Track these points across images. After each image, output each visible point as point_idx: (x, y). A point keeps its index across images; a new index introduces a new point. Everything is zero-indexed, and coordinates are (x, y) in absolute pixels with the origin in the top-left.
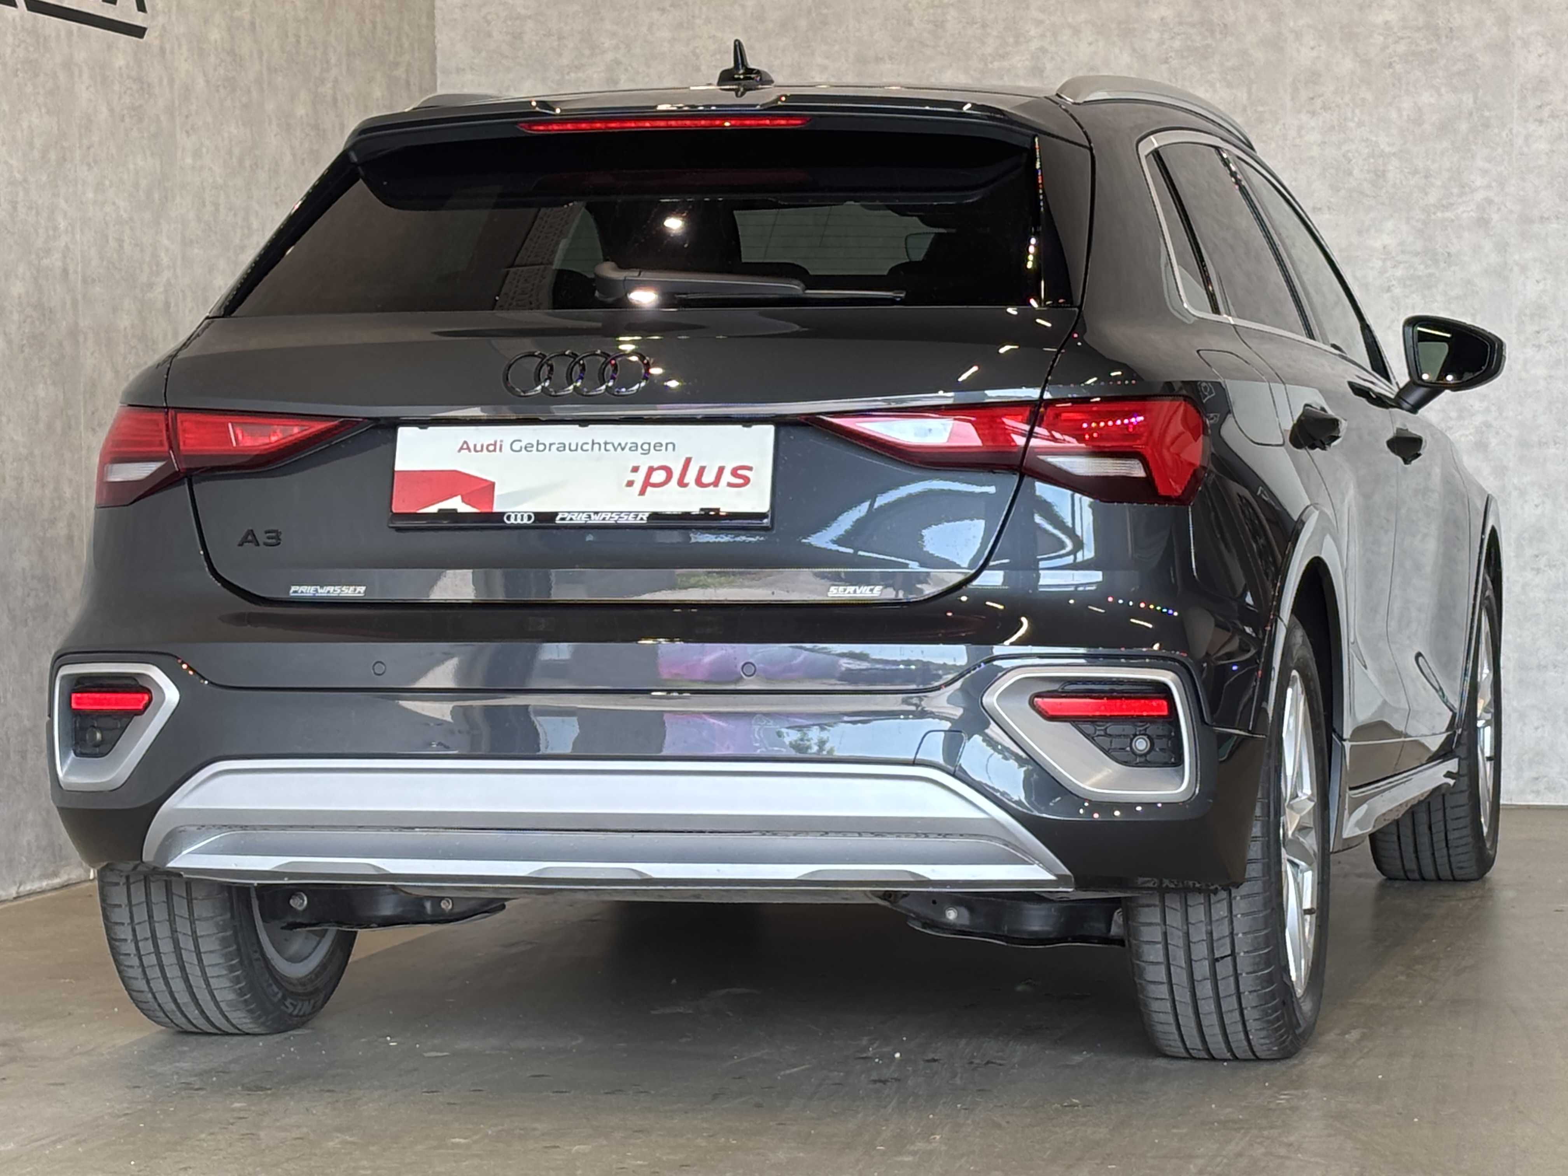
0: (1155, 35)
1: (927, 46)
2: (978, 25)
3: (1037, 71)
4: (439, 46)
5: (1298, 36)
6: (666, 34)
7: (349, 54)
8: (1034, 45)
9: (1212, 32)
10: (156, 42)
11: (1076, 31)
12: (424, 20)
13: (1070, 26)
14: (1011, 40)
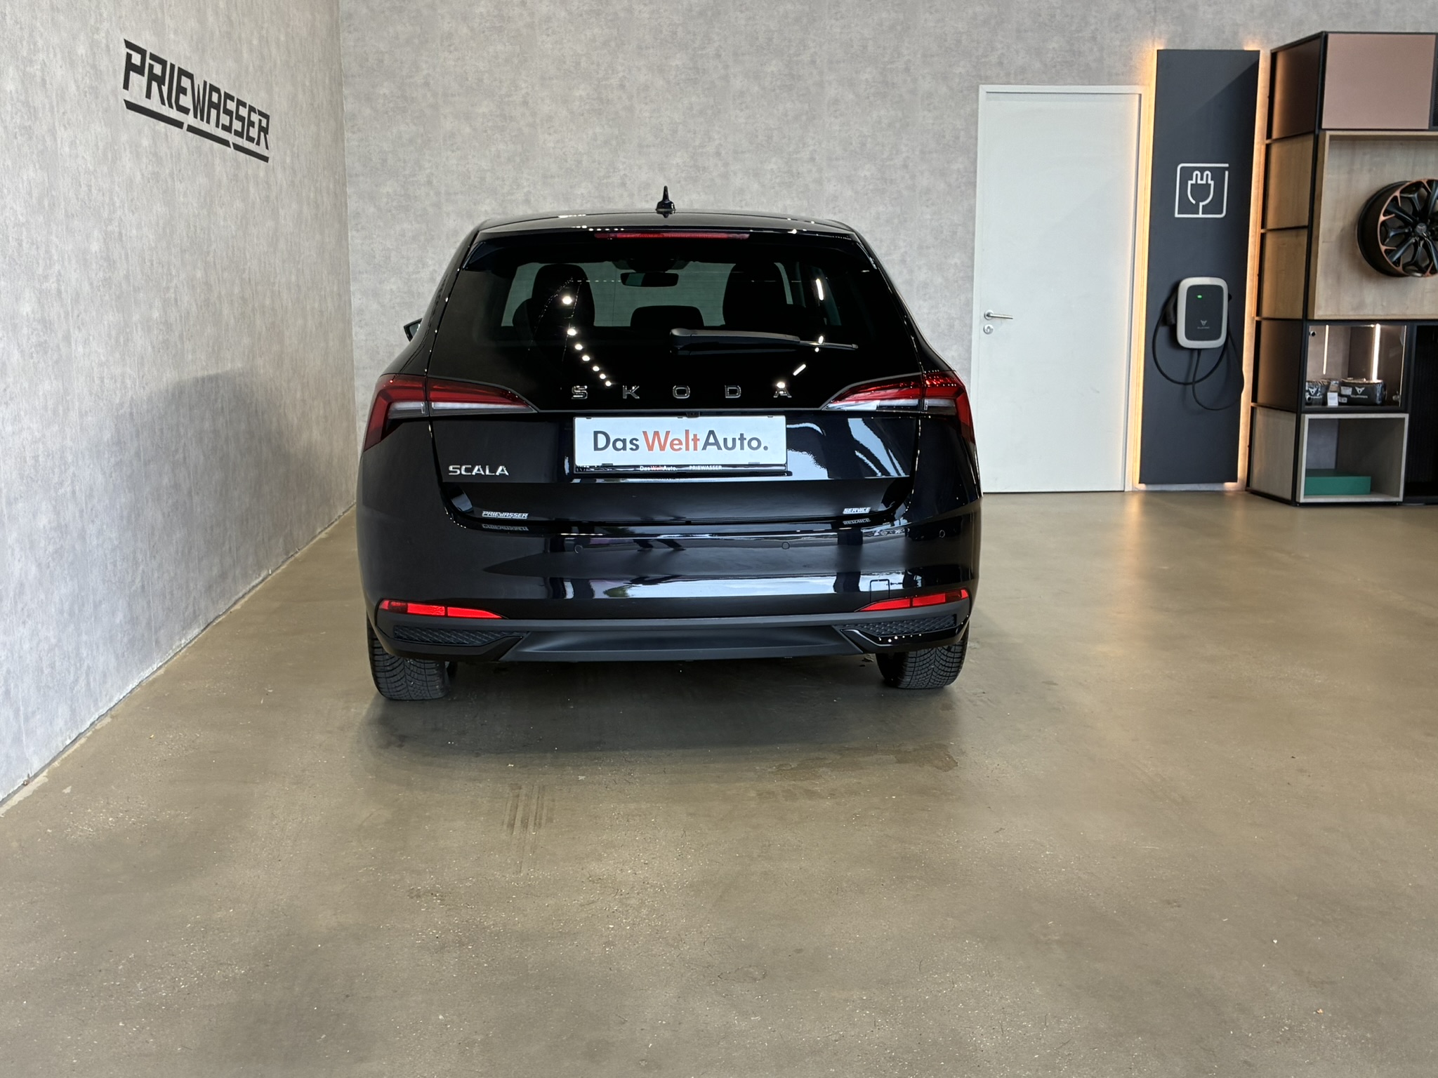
4: (347, 163)
5: (735, 173)
8: (622, 173)
9: (699, 171)
10: (272, 164)
11: (640, 168)
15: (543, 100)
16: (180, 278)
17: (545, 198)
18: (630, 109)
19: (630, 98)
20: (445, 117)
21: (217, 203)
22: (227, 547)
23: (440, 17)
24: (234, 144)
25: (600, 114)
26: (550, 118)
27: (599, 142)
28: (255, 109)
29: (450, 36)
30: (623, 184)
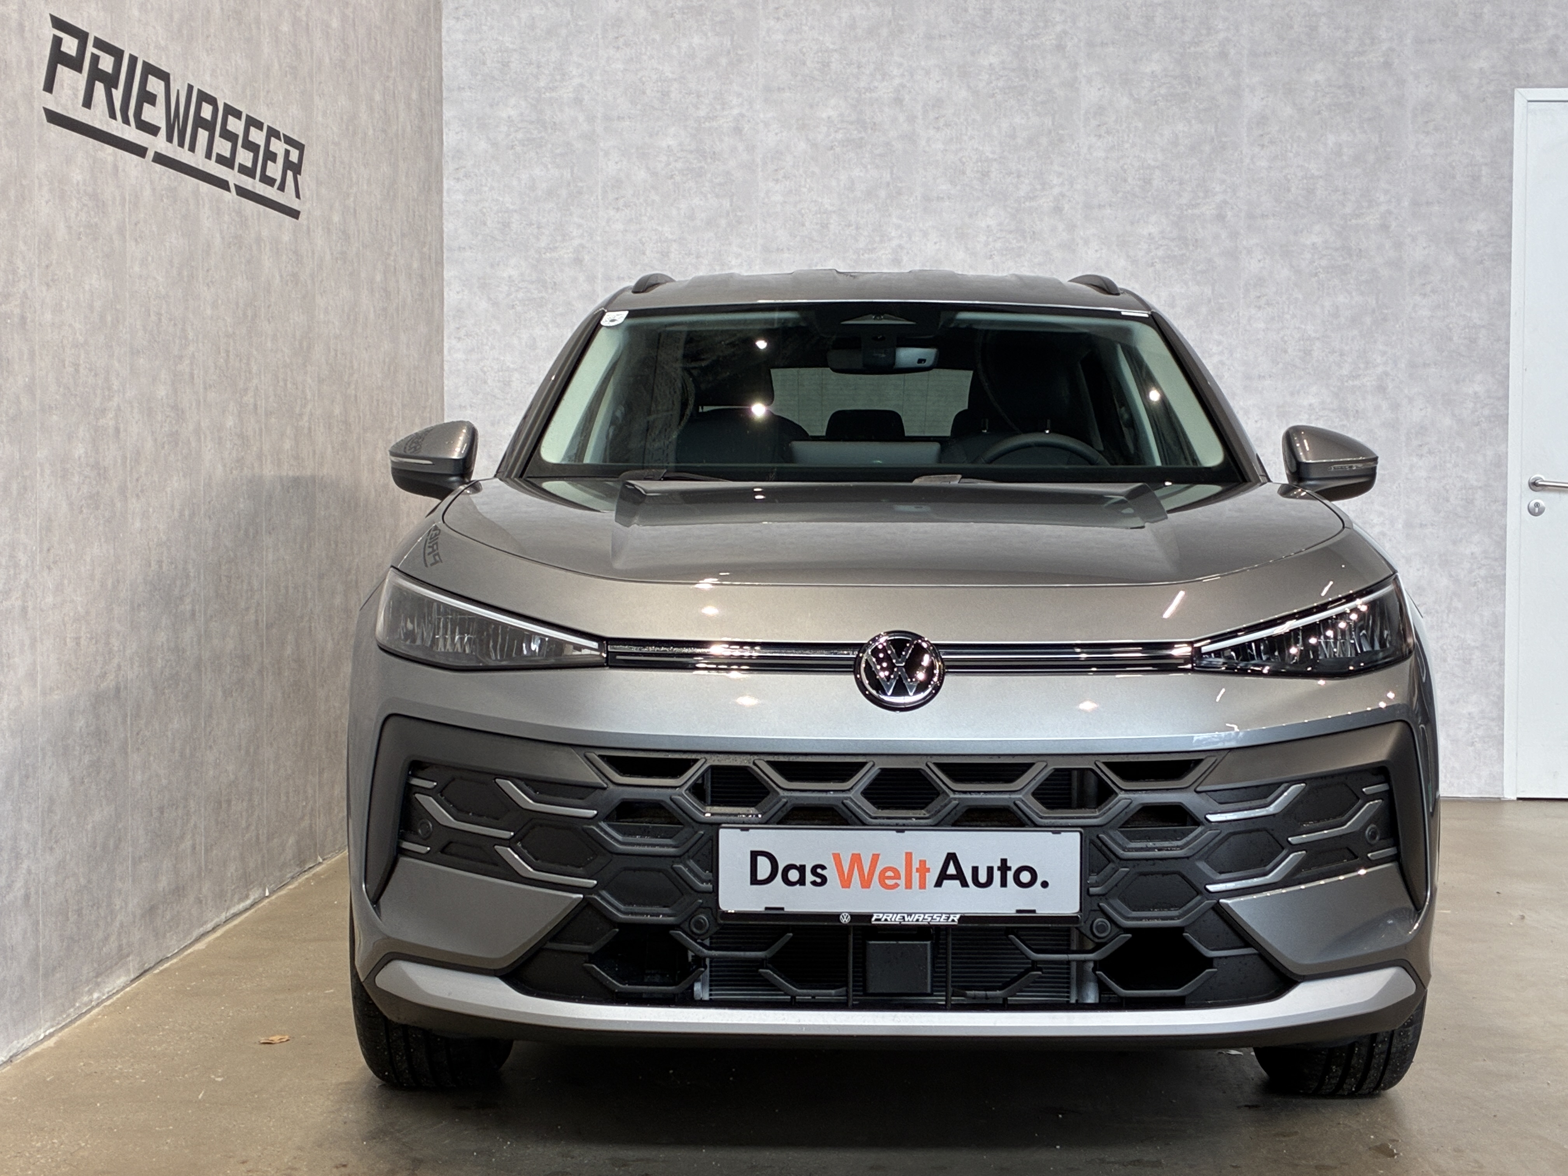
0: (982, 238)
1: (815, 241)
2: (853, 227)
3: (897, 261)
4: (445, 229)
5: (1086, 242)
6: (619, 226)
7: (403, 235)
8: (894, 243)
9: (1025, 238)
10: (305, 222)
11: (925, 234)
12: (437, 212)
13: (921, 230)
14: (877, 239)
16: (128, 394)
21: (200, 279)
22: (187, 844)
24: (236, 186)
25: (861, 148)
26: (777, 155)
27: (858, 193)
28: (278, 132)
29: (618, 22)
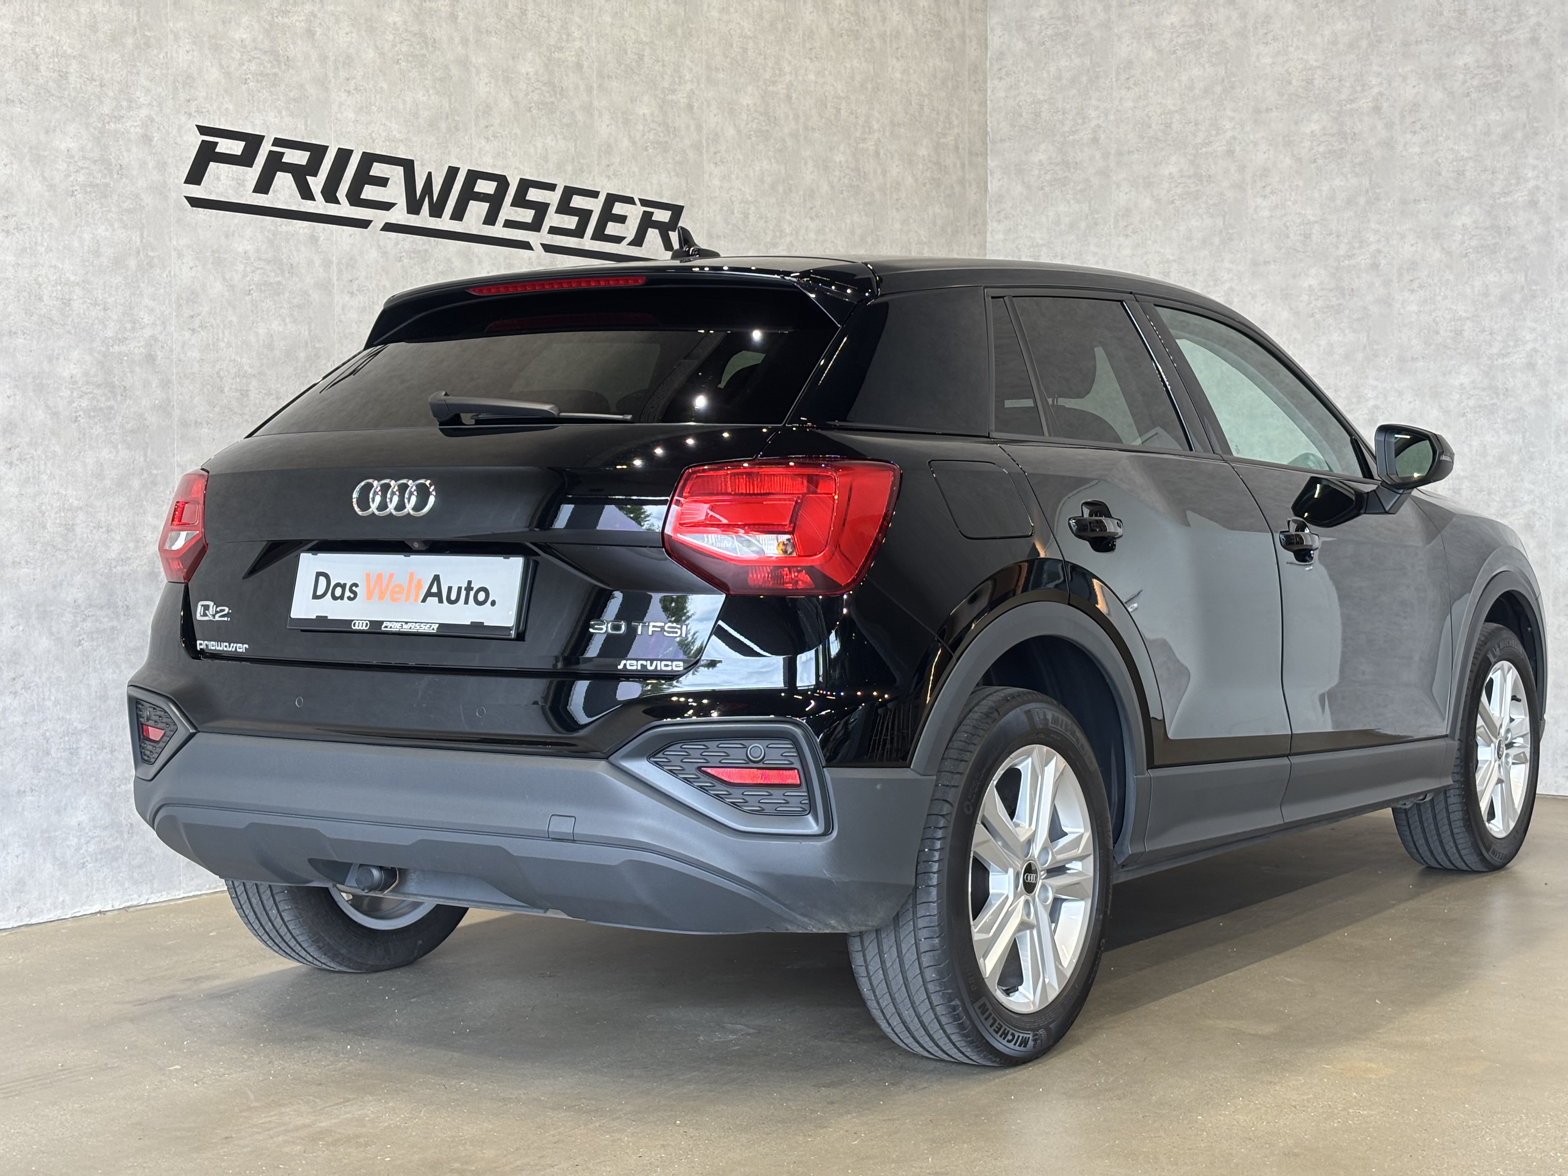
15: (1256, 144)
17: (1254, 297)
18: (1388, 144)
19: (1389, 126)
20: (1118, 186)
23: (1116, 38)
24: (542, 244)
25: (1341, 158)
26: (1265, 172)
27: (1339, 202)
28: (632, 198)
29: (1129, 64)
30: (1375, 266)
